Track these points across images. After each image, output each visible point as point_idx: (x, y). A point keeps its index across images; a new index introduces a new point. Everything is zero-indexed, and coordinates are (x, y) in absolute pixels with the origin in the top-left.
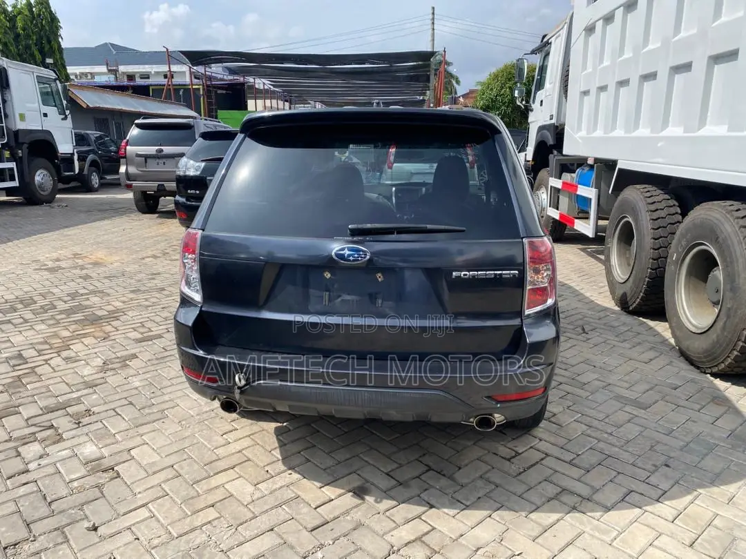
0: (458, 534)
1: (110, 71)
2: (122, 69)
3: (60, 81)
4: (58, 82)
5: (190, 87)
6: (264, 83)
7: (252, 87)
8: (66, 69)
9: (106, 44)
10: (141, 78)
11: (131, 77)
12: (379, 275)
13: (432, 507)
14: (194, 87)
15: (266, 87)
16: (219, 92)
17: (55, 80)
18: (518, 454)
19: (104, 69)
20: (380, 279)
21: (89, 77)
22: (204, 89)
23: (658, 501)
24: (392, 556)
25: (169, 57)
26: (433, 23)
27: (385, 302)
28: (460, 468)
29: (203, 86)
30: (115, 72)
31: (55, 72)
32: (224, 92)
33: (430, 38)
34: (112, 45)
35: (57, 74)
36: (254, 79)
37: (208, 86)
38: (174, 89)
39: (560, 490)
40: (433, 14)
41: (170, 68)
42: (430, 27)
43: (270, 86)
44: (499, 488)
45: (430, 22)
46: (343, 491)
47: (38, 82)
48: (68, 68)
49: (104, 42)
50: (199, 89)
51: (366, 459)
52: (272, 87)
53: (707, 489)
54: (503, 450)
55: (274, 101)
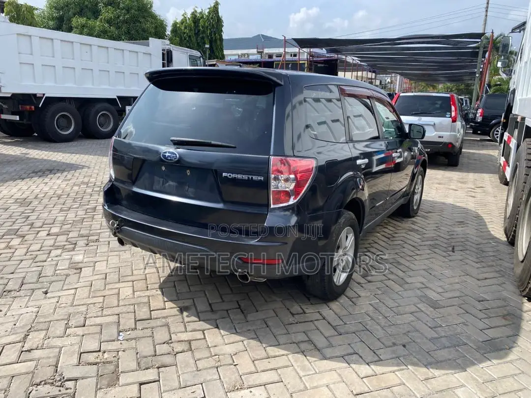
0: (213, 345)
1: (258, 52)
2: (266, 51)
3: (203, 58)
4: (201, 59)
5: (298, 62)
6: (353, 60)
7: (343, 62)
8: (223, 52)
9: (259, 35)
10: (277, 57)
11: (270, 56)
12: (188, 171)
13: (217, 327)
14: (300, 62)
15: (354, 62)
16: (319, 65)
17: (200, 57)
18: (305, 313)
19: (255, 51)
20: (188, 174)
21: (246, 56)
22: (307, 64)
23: (368, 364)
24: (165, 345)
25: (286, 43)
26: (487, 11)
27: (189, 189)
28: (257, 311)
29: (308, 61)
30: (261, 53)
31: (200, 52)
32: (323, 65)
33: (483, 23)
34: (262, 35)
35: (201, 54)
36: (346, 56)
37: (311, 61)
38: (286, 64)
39: (307, 339)
40: (488, 3)
41: (285, 49)
42: (484, 14)
43: (358, 61)
44: (268, 328)
45: (485, 10)
46: (175, 306)
47: (190, 59)
48: (224, 51)
49: (258, 34)
50: (305, 63)
51: (207, 293)
52: (359, 62)
53: (416, 368)
54: (296, 308)
55: (365, 73)
